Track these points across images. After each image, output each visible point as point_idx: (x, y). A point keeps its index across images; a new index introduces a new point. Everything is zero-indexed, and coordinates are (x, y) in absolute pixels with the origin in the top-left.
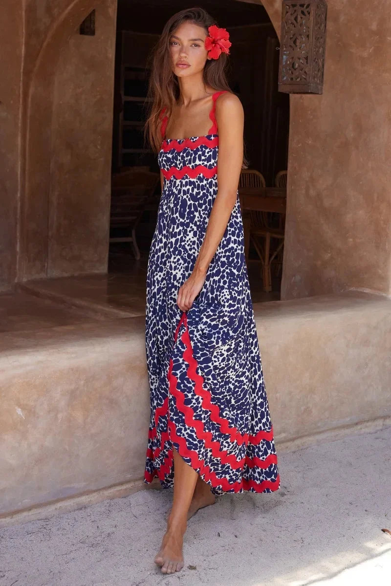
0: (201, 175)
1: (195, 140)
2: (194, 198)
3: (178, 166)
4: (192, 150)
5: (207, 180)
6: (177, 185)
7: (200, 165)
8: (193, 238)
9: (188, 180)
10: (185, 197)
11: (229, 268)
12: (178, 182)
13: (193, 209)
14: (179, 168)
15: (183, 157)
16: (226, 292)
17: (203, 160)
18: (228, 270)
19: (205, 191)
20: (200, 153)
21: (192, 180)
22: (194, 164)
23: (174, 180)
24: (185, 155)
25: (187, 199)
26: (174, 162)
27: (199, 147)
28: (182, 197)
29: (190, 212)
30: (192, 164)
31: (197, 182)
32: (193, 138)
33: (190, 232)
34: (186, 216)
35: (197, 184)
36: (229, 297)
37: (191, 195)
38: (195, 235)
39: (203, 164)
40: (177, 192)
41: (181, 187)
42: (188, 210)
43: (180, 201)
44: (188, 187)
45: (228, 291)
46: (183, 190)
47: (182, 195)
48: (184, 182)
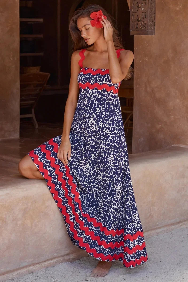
0: (105, 89)
1: (104, 70)
2: (98, 100)
3: (92, 82)
4: (102, 75)
5: (107, 92)
6: (89, 92)
7: (105, 83)
8: (93, 121)
9: (97, 90)
10: (94, 99)
11: (114, 143)
12: (90, 91)
13: (96, 106)
14: (91, 83)
15: (96, 78)
16: (112, 156)
17: (107, 81)
18: (113, 145)
19: (105, 98)
20: (107, 77)
21: (99, 91)
22: (102, 83)
23: (88, 89)
24: (97, 77)
25: (95, 100)
26: (89, 80)
27: (106, 74)
28: (92, 99)
29: (95, 108)
30: (101, 82)
31: (102, 92)
32: (103, 69)
33: (92, 117)
34: (92, 109)
35: (101, 93)
36: (113, 159)
37: (97, 98)
38: (94, 119)
39: (107, 83)
40: (89, 96)
41: (92, 93)
42: (93, 106)
43: (91, 101)
44: (96, 94)
45: (113, 155)
46: (93, 95)
47: (92, 98)
48: (94, 91)
